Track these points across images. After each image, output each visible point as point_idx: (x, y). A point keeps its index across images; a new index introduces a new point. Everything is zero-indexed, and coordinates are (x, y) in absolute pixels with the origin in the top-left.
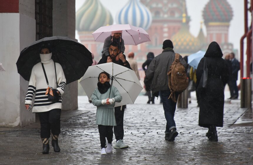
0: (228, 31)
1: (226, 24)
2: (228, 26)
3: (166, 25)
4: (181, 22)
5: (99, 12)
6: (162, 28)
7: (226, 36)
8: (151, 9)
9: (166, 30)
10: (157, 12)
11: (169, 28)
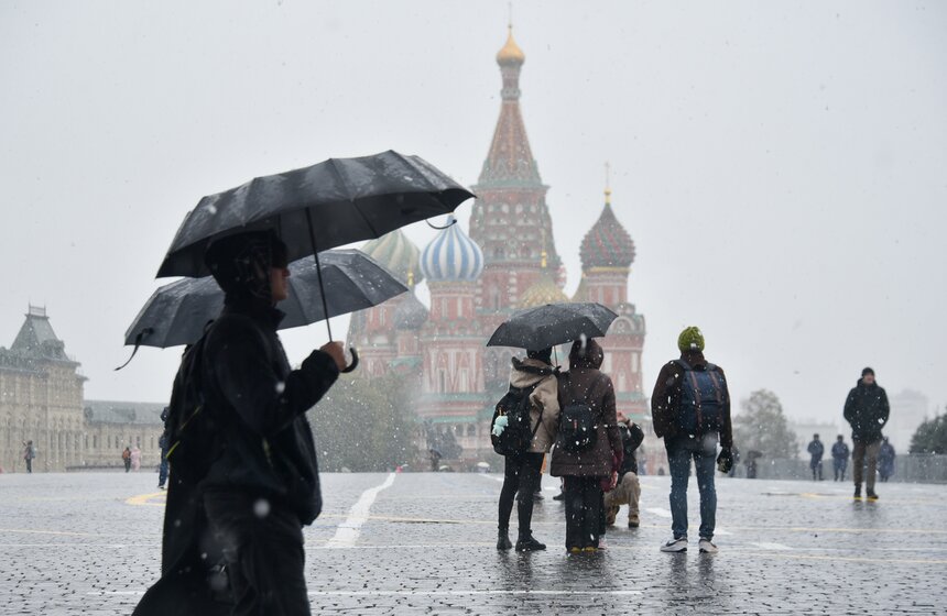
0: (625, 282)
1: (623, 269)
2: (626, 274)
3: (513, 273)
4: (538, 266)
5: (398, 251)
6: (506, 278)
7: (622, 291)
8: (487, 245)
9: (513, 281)
10: (499, 249)
11: (519, 278)
